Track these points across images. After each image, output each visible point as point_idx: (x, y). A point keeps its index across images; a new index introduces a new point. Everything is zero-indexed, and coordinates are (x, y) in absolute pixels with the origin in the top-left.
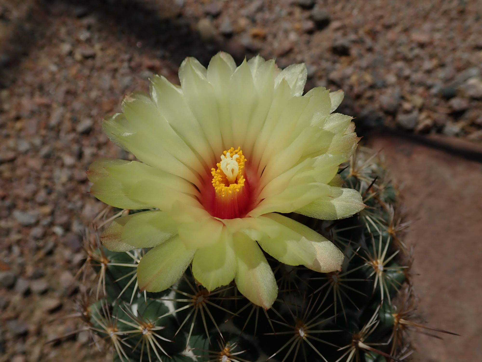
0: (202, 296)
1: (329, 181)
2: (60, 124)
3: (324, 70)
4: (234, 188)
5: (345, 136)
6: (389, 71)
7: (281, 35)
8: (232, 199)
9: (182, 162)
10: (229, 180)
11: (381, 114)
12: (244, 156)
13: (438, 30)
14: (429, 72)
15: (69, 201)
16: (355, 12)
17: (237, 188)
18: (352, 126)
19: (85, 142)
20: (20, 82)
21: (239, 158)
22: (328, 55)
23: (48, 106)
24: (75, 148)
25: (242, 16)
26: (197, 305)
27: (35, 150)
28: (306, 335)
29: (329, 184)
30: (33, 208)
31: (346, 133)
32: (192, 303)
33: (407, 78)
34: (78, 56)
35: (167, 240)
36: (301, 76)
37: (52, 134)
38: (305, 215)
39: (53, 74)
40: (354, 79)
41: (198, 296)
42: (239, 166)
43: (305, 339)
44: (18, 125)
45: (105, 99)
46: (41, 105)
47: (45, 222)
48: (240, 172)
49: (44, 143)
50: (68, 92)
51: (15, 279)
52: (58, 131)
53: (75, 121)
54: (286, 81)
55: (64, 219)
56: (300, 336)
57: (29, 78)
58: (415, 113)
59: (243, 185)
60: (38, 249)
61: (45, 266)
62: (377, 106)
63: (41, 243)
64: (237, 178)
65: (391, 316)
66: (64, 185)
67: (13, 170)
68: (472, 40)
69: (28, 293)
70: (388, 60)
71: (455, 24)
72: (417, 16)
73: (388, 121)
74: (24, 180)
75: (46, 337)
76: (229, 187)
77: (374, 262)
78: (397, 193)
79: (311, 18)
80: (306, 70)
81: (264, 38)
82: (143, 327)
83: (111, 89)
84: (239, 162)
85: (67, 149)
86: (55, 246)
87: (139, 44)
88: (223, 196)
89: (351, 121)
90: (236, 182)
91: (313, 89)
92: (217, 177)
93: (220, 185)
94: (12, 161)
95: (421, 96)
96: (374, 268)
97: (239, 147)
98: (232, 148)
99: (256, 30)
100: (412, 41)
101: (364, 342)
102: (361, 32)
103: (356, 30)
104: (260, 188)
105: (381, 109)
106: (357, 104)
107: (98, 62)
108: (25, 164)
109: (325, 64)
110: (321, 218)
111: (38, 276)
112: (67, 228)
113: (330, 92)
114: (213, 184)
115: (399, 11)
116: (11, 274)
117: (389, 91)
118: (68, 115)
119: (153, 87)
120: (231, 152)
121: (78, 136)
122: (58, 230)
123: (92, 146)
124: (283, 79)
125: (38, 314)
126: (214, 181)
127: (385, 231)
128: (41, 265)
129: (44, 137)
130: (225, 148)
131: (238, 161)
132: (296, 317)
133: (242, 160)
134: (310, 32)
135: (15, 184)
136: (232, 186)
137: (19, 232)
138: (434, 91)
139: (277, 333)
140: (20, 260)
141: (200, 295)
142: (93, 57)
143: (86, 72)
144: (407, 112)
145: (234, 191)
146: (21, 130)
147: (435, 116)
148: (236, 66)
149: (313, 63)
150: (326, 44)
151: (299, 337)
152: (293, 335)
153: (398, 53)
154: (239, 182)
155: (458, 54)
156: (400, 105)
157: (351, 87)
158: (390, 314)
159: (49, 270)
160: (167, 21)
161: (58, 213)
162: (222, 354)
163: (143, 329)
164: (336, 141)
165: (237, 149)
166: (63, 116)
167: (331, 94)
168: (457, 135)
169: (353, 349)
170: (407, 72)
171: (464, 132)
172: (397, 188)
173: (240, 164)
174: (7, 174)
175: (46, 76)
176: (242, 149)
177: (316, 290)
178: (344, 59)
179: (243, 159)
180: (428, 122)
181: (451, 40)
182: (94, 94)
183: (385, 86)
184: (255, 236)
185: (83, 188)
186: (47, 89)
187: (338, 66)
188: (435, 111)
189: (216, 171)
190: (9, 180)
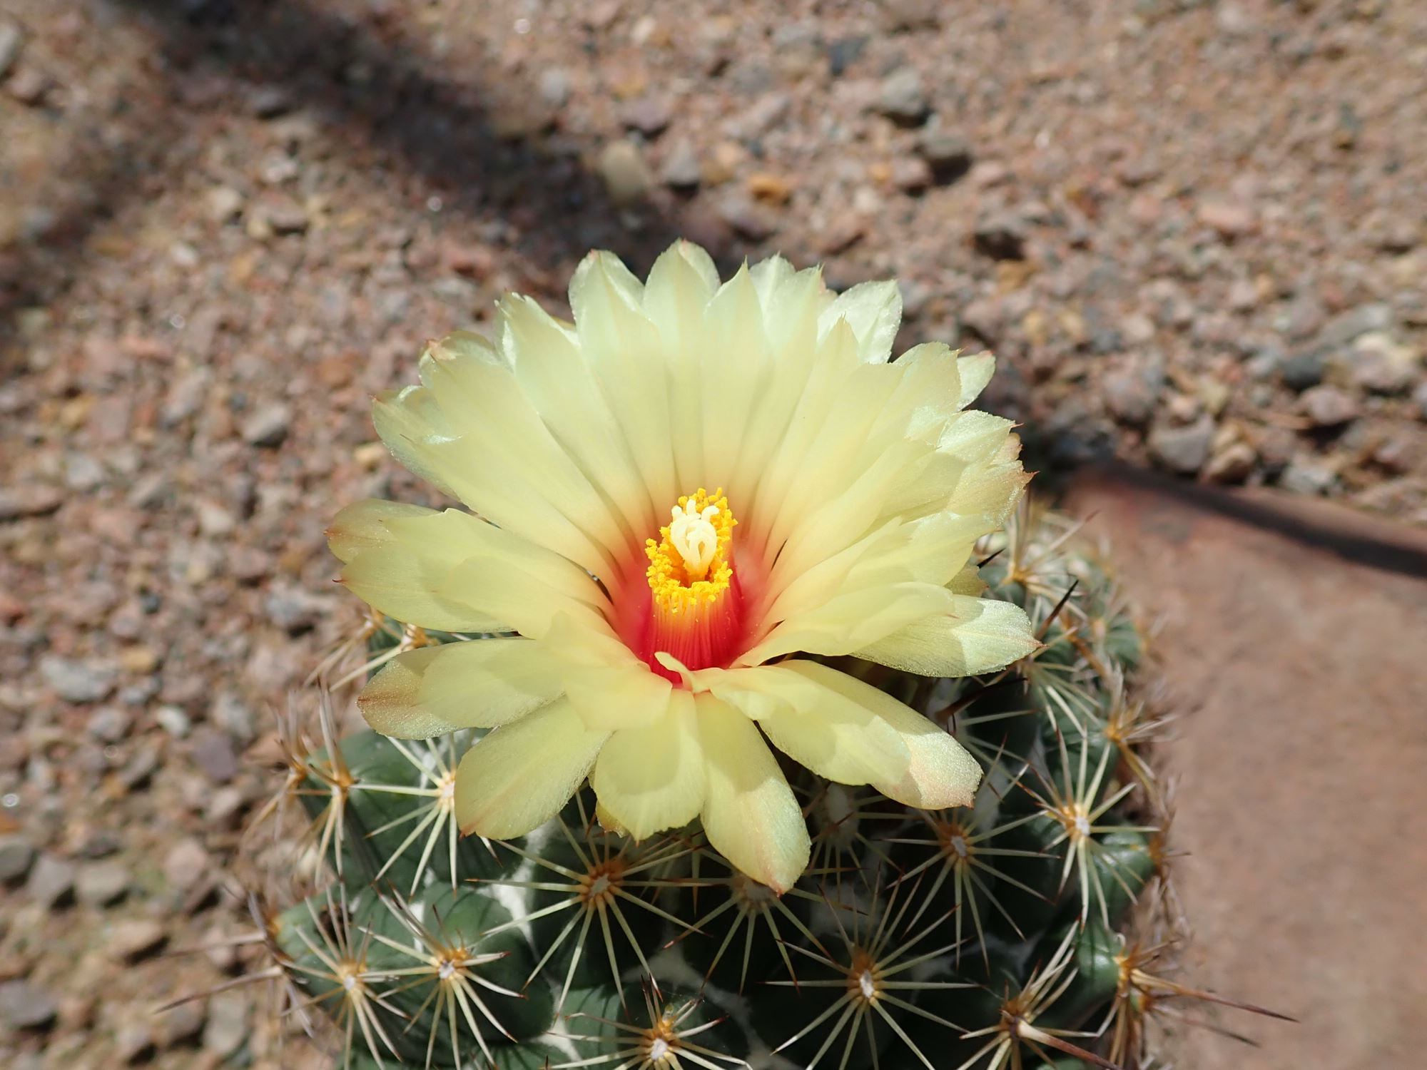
0: (606, 875)
1: (948, 579)
2: (194, 414)
3: (950, 296)
4: (704, 592)
5: (992, 469)
6: (1132, 307)
7: (832, 194)
8: (697, 621)
9: (571, 521)
10: (691, 573)
11: (1107, 425)
12: (732, 512)
13: (1277, 197)
14: (1246, 312)
15: (210, 637)
16: (1043, 139)
17: (712, 592)
18: (1014, 444)
19: (266, 469)
20: (83, 290)
21: (718, 517)
22: (962, 256)
23: (162, 363)
24: (237, 484)
25: (728, 138)
26: (591, 900)
27: (118, 485)
28: (877, 993)
29: (947, 586)
30: (101, 653)
31: (995, 461)
32: (578, 894)
33: (1183, 327)
34: (258, 227)
35: (530, 714)
36: (887, 314)
37: (171, 442)
38: (885, 665)
39: (184, 272)
40: (1033, 323)
41: (594, 878)
42: (717, 535)
43: (877, 1005)
44: (73, 411)
45: (329, 350)
46: (141, 359)
47: (134, 693)
48: (719, 553)
49: (144, 467)
50: (224, 327)
51: (33, 857)
52: (191, 435)
53: (239, 408)
54: (848, 324)
55: (192, 686)
56: (861, 994)
57: (111, 280)
58: (1205, 425)
59: (727, 585)
60: (108, 771)
61: (126, 822)
62: (1095, 401)
63: (117, 755)
64: (712, 569)
65: (1111, 961)
66: (197, 587)
67: (49, 539)
68: (1371, 227)
69: (65, 901)
70: (1130, 275)
71: (1326, 180)
72: (1217, 155)
73: (1125, 444)
74: (79, 571)
75: (111, 1034)
76: (689, 589)
77: (1066, 810)
78: (1142, 645)
79: (918, 150)
80: (899, 297)
81: (786, 202)
82: (441, 958)
83: (349, 324)
84: (718, 528)
85: (212, 485)
86: (160, 765)
87: (434, 203)
88: (675, 611)
89: (1010, 432)
90: (708, 577)
91: (916, 347)
92: (662, 561)
93: (667, 582)
94: (49, 512)
95: (1223, 378)
96: (1064, 824)
97: (720, 489)
98: (700, 490)
99: (762, 180)
100: (1201, 226)
101: (1033, 1024)
102: (1057, 196)
103: (1042, 189)
104: (770, 597)
105: (1108, 411)
106: (1039, 395)
107: (314, 247)
108: (86, 526)
109: (953, 281)
110: (924, 672)
111: (101, 852)
112: (198, 713)
113: (960, 356)
114: (650, 580)
115: (1168, 138)
116: (21, 843)
117: (1132, 361)
118: (221, 392)
119: (506, 323)
120: (698, 502)
121: (247, 452)
122: (172, 719)
123: (286, 480)
124: (841, 320)
125: (92, 966)
126: (651, 572)
127: (1098, 731)
128: (114, 818)
129: (147, 447)
130: (680, 492)
131: (715, 523)
132: (853, 945)
133: (725, 522)
134: (915, 190)
135: (52, 581)
136: (697, 586)
137: (55, 721)
138: (1259, 366)
139: (800, 983)
140: (50, 804)
141: (599, 874)
142: (300, 230)
143: (279, 272)
144: (1181, 422)
145: (704, 601)
146: (79, 426)
147: (1261, 436)
148: (718, 280)
149: (918, 278)
150: (958, 226)
151: (860, 998)
152: (844, 991)
153: (1158, 257)
154: (715, 576)
155: (1332, 264)
156: (1161, 402)
157: (1025, 349)
158: (1109, 955)
159: (135, 834)
160: (516, 142)
161: (173, 667)
162: (652, 1036)
163: (442, 963)
164: (970, 483)
165: (714, 494)
166: (205, 392)
167: (962, 362)
168: (1323, 492)
169: (1004, 1041)
170: (1183, 311)
171: (1345, 485)
172: (1145, 630)
173: (718, 531)
174: (28, 552)
175: (161, 276)
176: (726, 494)
177: (906, 873)
178: (1006, 267)
179: (729, 521)
180: (1241, 453)
181: (1312, 223)
182: (298, 335)
183: (1120, 347)
184: (756, 708)
185: (252, 600)
186: (162, 314)
187: (989, 287)
188: (1261, 423)
189: (659, 546)
190: (36, 569)
